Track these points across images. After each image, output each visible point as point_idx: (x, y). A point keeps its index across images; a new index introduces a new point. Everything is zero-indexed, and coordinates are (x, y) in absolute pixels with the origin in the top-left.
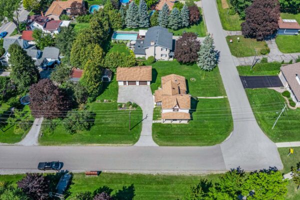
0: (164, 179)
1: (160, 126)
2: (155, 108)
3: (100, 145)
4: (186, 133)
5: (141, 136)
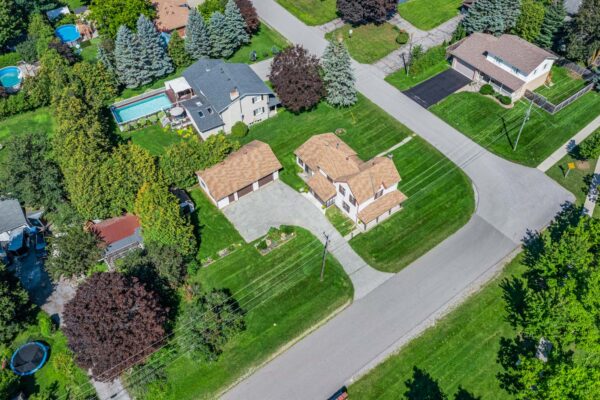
0: (453, 321)
1: (364, 239)
2: (327, 214)
3: (294, 341)
4: (414, 226)
5: (351, 277)
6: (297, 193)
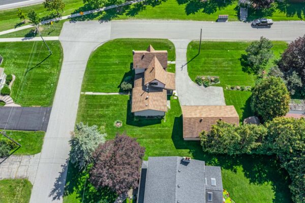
5: (187, 47)
6: (179, 98)
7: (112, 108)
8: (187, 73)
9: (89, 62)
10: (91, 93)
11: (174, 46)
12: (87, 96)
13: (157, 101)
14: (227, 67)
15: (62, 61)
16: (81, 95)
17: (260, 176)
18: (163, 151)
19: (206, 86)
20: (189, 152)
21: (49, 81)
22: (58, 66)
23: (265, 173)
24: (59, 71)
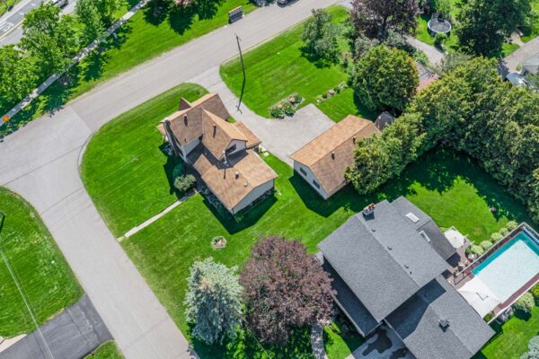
5: (221, 79)
6: (271, 152)
7: (188, 228)
8: (252, 113)
9: (88, 185)
10: (134, 230)
11: (202, 88)
12: (132, 238)
13: (253, 170)
14: (296, 74)
15: (36, 213)
16: (122, 243)
17: (443, 178)
18: (313, 233)
19: (291, 115)
20: (346, 210)
21: (41, 260)
22: (36, 227)
23: (445, 171)
24: (46, 232)
